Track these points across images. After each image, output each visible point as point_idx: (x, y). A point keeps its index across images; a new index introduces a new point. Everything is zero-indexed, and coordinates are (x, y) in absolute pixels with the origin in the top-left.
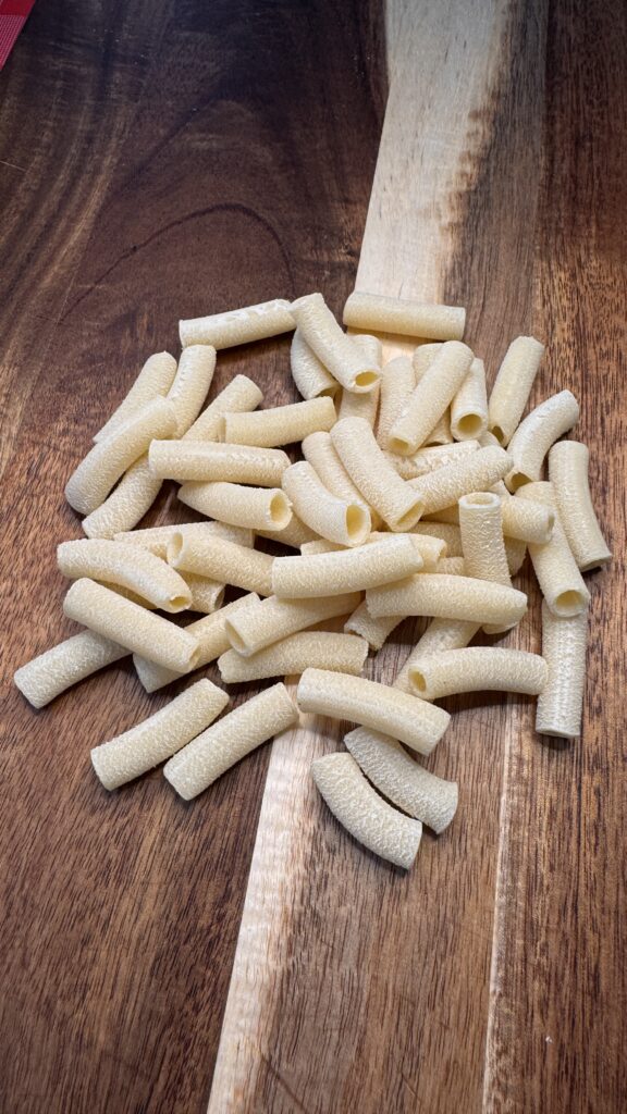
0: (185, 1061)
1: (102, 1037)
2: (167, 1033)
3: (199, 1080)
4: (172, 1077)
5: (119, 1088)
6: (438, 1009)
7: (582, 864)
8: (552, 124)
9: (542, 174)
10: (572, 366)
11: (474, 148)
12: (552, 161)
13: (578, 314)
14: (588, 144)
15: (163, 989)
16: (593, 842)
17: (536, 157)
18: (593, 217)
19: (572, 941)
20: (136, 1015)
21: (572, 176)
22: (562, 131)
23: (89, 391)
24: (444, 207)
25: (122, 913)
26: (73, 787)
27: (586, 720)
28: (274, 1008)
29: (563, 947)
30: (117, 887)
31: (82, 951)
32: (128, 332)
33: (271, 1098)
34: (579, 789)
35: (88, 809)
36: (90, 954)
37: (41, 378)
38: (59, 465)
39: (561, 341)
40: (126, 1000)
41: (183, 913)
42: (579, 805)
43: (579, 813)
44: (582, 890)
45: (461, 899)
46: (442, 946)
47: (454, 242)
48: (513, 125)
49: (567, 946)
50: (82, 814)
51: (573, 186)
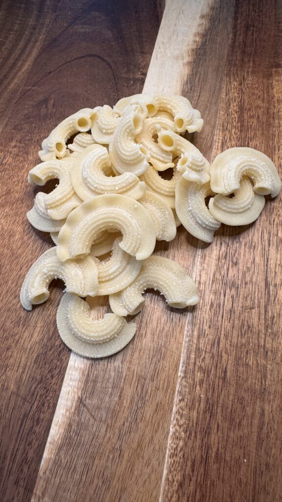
0: (46, 397)
1: (12, 387)
2: (39, 386)
3: (51, 405)
4: (40, 403)
5: (17, 407)
6: (155, 382)
7: (223, 326)
8: (236, 20)
9: (230, 41)
10: (237, 121)
11: (201, 30)
12: (235, 36)
13: (241, 100)
14: (252, 29)
15: (39, 368)
16: (229, 317)
17: (228, 34)
18: (252, 59)
19: (216, 357)
20: (27, 378)
21: (243, 42)
22: (241, 23)
23: (26, 130)
24: (185, 55)
25: (24, 338)
26: (7, 288)
27: (230, 267)
28: (85, 378)
29: (212, 360)
30: (23, 328)
31: (6, 352)
32: (44, 106)
33: (81, 413)
34: (225, 295)
35: (13, 296)
36: (10, 354)
37: (6, 125)
38: (11, 159)
39: (232, 111)
40: (23, 372)
41: (50, 339)
42: (224, 302)
43: (224, 305)
44: (222, 336)
45: (169, 338)
46: (159, 356)
47: (188, 69)
48: (219, 20)
49: (214, 359)
50: (11, 298)
51: (244, 46)
